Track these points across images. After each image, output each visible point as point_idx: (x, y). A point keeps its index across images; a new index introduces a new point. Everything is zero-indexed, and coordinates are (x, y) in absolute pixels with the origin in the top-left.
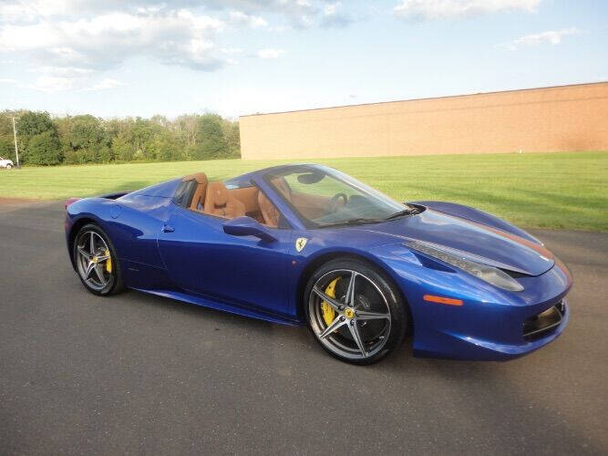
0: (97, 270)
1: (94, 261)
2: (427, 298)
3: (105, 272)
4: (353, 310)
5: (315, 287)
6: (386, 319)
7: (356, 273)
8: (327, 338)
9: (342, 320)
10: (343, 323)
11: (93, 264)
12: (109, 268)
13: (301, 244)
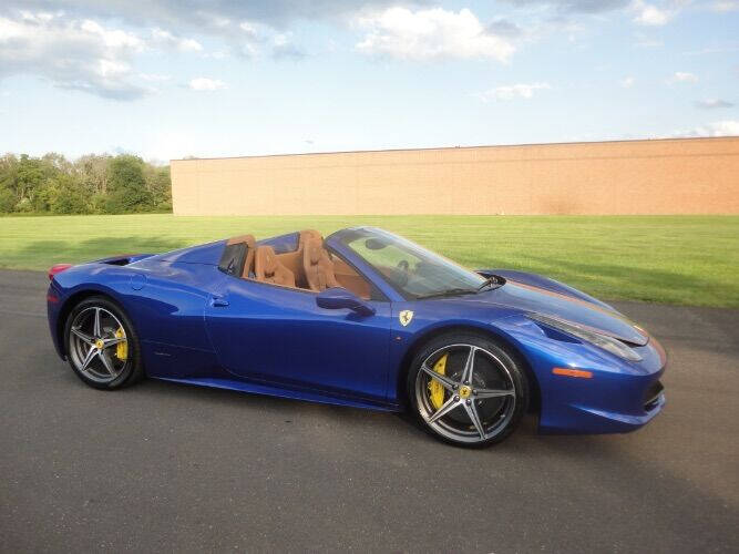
0: (103, 358)
1: (98, 346)
4: (468, 388)
5: (424, 365)
8: (436, 421)
9: (456, 400)
11: (96, 349)
13: (406, 317)
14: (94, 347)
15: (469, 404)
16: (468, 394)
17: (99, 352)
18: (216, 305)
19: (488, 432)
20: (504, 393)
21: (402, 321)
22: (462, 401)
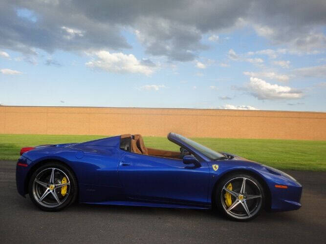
1: (50, 189)
2: (276, 186)
3: (59, 195)
6: (260, 198)
7: (245, 179)
10: (239, 203)
12: (64, 192)
13: (216, 167)
14: (48, 189)
15: (243, 202)
16: (242, 198)
17: (51, 191)
18: (123, 165)
19: (251, 214)
20: (257, 197)
21: (214, 169)
22: (240, 201)
